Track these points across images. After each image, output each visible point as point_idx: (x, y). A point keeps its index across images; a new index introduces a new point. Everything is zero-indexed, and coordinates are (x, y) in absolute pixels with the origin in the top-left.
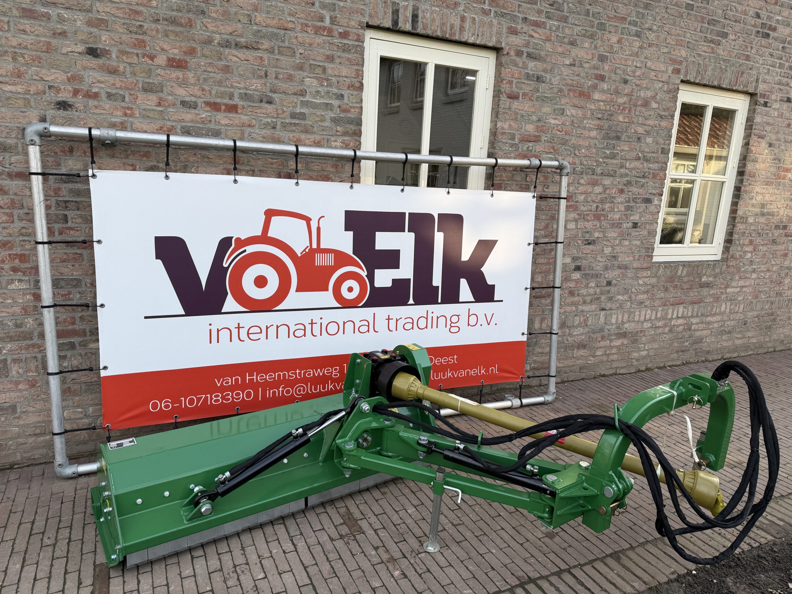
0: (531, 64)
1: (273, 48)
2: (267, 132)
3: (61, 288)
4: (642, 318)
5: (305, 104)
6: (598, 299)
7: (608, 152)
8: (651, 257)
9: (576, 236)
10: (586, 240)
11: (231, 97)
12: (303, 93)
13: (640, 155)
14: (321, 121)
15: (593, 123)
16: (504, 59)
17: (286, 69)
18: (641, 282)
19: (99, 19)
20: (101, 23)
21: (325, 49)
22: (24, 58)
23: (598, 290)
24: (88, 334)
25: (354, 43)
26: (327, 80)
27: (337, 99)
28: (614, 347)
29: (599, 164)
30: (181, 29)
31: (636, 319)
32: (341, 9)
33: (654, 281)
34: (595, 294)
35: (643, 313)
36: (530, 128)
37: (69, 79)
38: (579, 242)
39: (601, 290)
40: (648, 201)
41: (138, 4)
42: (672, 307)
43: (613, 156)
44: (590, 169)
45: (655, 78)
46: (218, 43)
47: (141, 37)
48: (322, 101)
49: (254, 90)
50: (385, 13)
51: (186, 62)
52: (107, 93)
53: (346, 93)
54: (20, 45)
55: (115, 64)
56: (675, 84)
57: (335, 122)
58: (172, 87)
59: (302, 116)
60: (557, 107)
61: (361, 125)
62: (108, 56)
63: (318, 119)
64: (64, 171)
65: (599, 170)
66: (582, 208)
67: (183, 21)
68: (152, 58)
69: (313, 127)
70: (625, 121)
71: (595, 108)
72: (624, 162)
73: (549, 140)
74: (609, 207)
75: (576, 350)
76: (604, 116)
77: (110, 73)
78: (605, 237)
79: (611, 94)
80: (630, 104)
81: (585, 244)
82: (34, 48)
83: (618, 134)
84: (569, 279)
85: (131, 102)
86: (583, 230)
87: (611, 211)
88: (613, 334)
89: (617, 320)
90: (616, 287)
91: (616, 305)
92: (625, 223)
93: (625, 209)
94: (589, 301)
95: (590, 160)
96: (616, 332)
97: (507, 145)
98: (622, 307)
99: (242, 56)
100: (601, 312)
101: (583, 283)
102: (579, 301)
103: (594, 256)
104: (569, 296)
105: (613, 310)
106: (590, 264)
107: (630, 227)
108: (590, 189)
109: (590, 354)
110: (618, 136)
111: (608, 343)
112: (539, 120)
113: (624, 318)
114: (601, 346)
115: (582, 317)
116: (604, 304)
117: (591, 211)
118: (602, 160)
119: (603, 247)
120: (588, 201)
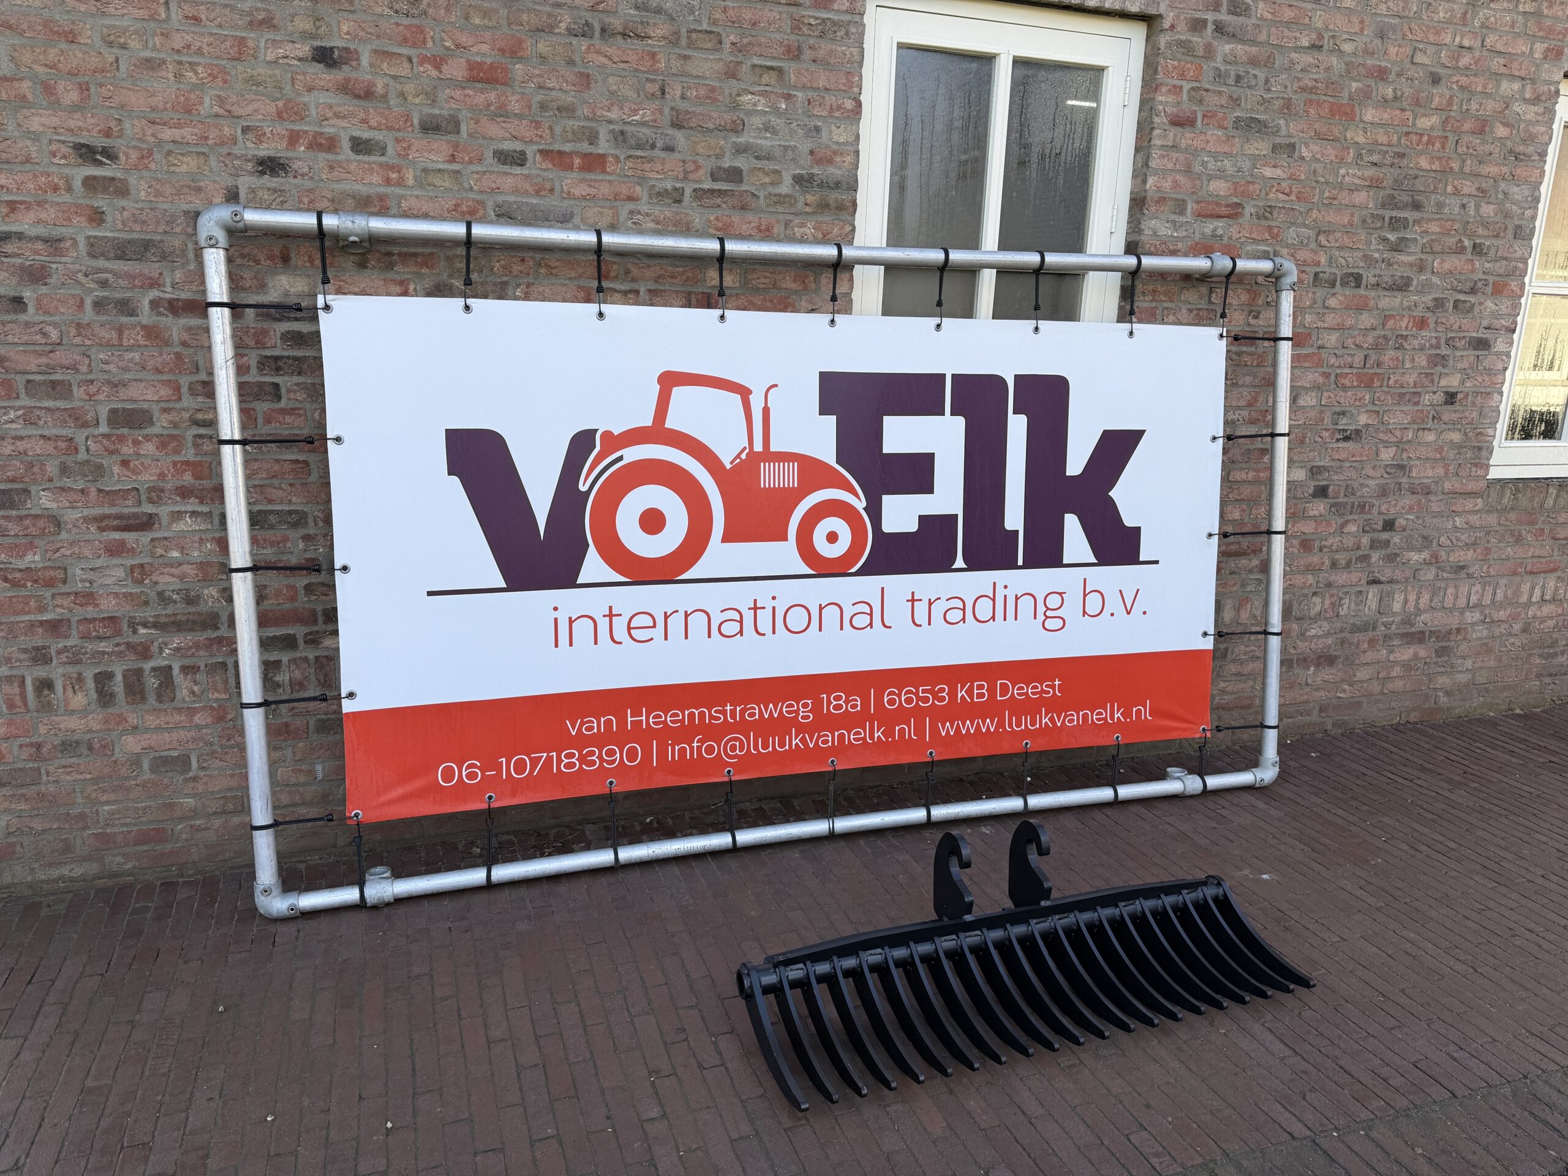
0: (1226, 48)
1: (677, 33)
2: (666, 211)
3: (272, 527)
4: (1462, 602)
5: (741, 149)
6: (1365, 558)
7: (1392, 237)
8: (1487, 467)
9: (1318, 422)
10: (1340, 431)
11: (593, 139)
12: (737, 128)
13: (1466, 243)
14: (772, 184)
15: (1359, 173)
16: (1163, 40)
17: (705, 78)
18: (1458, 521)
21: (783, 31)
22: (196, 73)
23: (1365, 541)
24: (321, 620)
25: (842, 17)
26: (788, 97)
27: (806, 136)
28: (1396, 663)
29: (1371, 264)
30: (495, 3)
31: (1449, 602)
33: (1492, 519)
34: (1359, 548)
35: (1464, 590)
36: (1219, 187)
37: (280, 115)
38: (1325, 434)
39: (1372, 541)
40: (1482, 344)
42: (1530, 578)
43: (1404, 247)
44: (1352, 274)
45: (1503, 70)
46: (567, 29)
47: (415, 21)
48: (777, 142)
49: (638, 123)
51: (506, 70)
52: (353, 138)
53: (824, 123)
54: (188, 47)
55: (366, 78)
56: (1549, 83)
57: (801, 185)
58: (477, 122)
59: (735, 175)
60: (1278, 140)
61: (856, 191)
62: (354, 63)
63: (767, 180)
64: (272, 296)
65: (1371, 278)
66: (1333, 360)
68: (438, 62)
69: (758, 197)
70: (1434, 167)
71: (1365, 141)
72: (1430, 258)
73: (1261, 213)
74: (1392, 359)
75: (1312, 669)
76: (1384, 158)
77: (358, 97)
78: (1383, 423)
79: (1403, 110)
80: (1444, 130)
81: (1338, 440)
82: (214, 52)
83: (1416, 197)
84: (1301, 516)
85: (397, 156)
86: (1334, 409)
87: (1396, 367)
88: (1395, 634)
89: (1406, 605)
90: (1403, 533)
91: (1403, 571)
92: (1429, 392)
93: (1429, 363)
94: (1344, 563)
95: (1352, 257)
96: (1402, 631)
97: (1168, 225)
98: (1416, 576)
99: (615, 53)
100: (1369, 587)
101: (1331, 525)
102: (1323, 563)
103: (1356, 465)
104: (1299, 552)
105: (1397, 582)
106: (1349, 483)
107: (1440, 402)
108: (1350, 319)
109: (1343, 676)
110: (1417, 201)
111: (1383, 654)
112: (1240, 170)
113: (1420, 600)
114: (1369, 660)
115: (1328, 597)
116: (1377, 570)
117: (1351, 367)
118: (1378, 256)
119: (1377, 447)
120: (1346, 345)
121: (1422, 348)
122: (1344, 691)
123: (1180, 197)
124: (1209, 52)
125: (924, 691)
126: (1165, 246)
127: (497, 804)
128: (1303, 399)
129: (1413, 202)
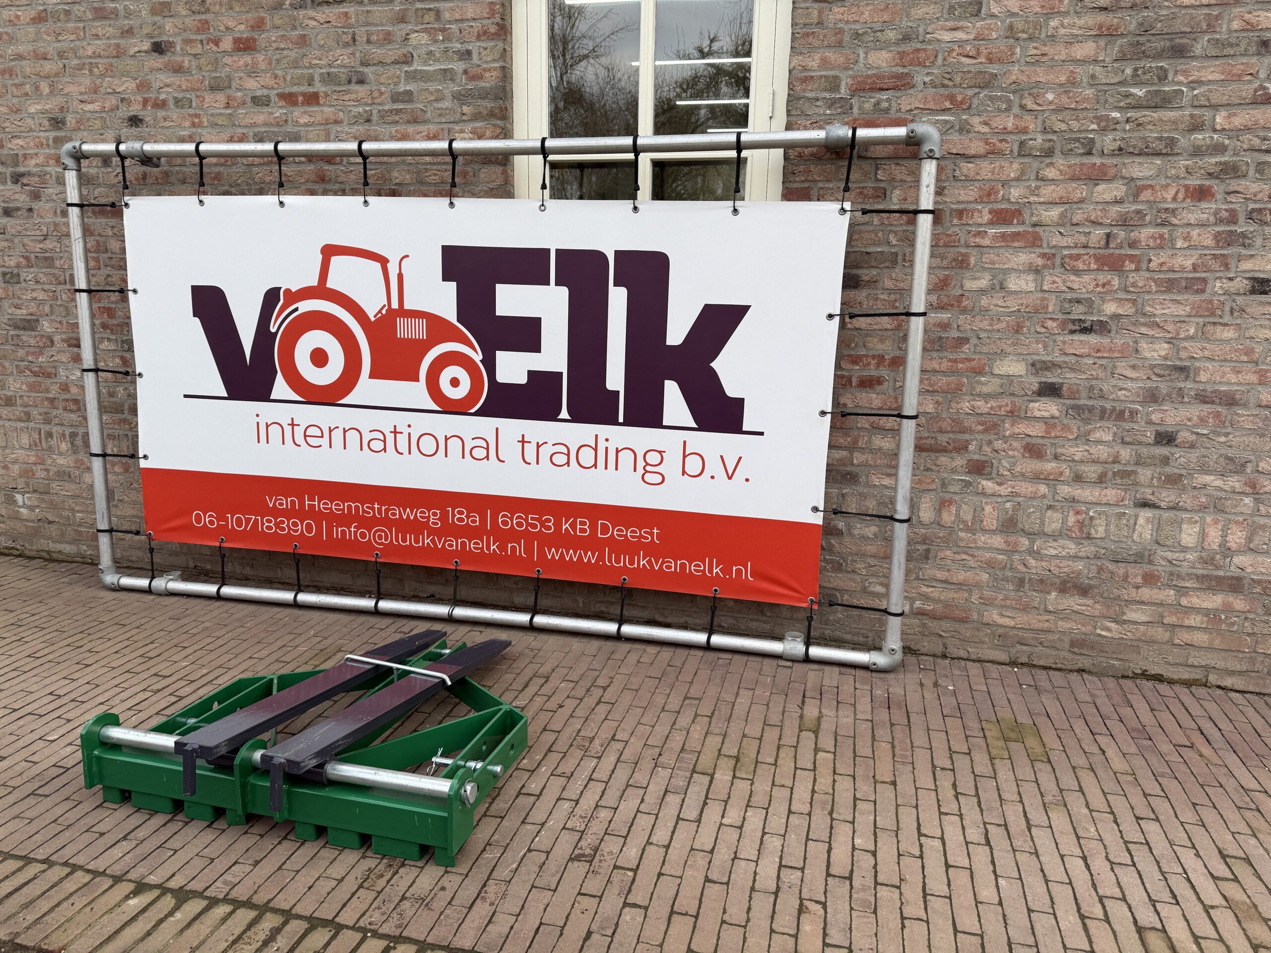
2: (360, 129)
5: (412, 76)
7: (1139, 92)
9: (1039, 310)
10: (1073, 322)
11: (310, 81)
12: (407, 59)
14: (436, 100)
15: (1081, 22)
17: (382, 25)
19: (161, 4)
20: (164, 9)
22: (98, 68)
23: (1125, 453)
26: (443, 30)
27: (460, 60)
29: (1107, 126)
34: (1116, 461)
36: (881, 60)
37: (138, 87)
38: (1050, 323)
39: (1139, 456)
43: (1161, 102)
44: (1077, 140)
46: (291, 4)
48: (438, 67)
49: (339, 66)
51: (254, 40)
52: (175, 98)
53: (474, 47)
54: (95, 53)
55: (179, 59)
57: (459, 99)
58: (241, 79)
59: (408, 96)
61: (503, 99)
62: (173, 50)
63: (432, 98)
65: (1109, 142)
66: (1056, 240)
68: (217, 43)
69: (426, 112)
72: (1207, 114)
73: (938, 82)
74: (1152, 237)
75: (1054, 594)
77: (176, 71)
78: (1145, 314)
81: (1073, 332)
82: (106, 54)
83: (1178, 41)
84: (1023, 415)
85: (198, 107)
86: (1064, 295)
87: (1161, 247)
88: (1188, 575)
89: (1203, 540)
90: (1192, 451)
91: (1195, 497)
92: (1220, 278)
93: (1218, 242)
94: (1093, 476)
95: (1077, 119)
96: (1200, 572)
97: (818, 103)
98: (1219, 506)
99: (321, 17)
100: (1137, 510)
101: (1069, 430)
102: (1061, 474)
103: (1104, 362)
104: (1024, 457)
105: (1186, 510)
106: (1094, 382)
107: (1242, 291)
108: (1079, 191)
109: (1105, 612)
110: (1180, 44)
111: (1170, 595)
112: (906, 38)
113: (1229, 538)
114: (1145, 598)
115: (1071, 513)
116: (1150, 491)
117: (1085, 247)
118: (1118, 115)
119: (1136, 342)
120: (1075, 221)
121: (1202, 225)
122: (1108, 629)
123: (830, 73)
125: (532, 519)
126: (816, 125)
127: (225, 545)
128: (1014, 283)
129: (1172, 47)
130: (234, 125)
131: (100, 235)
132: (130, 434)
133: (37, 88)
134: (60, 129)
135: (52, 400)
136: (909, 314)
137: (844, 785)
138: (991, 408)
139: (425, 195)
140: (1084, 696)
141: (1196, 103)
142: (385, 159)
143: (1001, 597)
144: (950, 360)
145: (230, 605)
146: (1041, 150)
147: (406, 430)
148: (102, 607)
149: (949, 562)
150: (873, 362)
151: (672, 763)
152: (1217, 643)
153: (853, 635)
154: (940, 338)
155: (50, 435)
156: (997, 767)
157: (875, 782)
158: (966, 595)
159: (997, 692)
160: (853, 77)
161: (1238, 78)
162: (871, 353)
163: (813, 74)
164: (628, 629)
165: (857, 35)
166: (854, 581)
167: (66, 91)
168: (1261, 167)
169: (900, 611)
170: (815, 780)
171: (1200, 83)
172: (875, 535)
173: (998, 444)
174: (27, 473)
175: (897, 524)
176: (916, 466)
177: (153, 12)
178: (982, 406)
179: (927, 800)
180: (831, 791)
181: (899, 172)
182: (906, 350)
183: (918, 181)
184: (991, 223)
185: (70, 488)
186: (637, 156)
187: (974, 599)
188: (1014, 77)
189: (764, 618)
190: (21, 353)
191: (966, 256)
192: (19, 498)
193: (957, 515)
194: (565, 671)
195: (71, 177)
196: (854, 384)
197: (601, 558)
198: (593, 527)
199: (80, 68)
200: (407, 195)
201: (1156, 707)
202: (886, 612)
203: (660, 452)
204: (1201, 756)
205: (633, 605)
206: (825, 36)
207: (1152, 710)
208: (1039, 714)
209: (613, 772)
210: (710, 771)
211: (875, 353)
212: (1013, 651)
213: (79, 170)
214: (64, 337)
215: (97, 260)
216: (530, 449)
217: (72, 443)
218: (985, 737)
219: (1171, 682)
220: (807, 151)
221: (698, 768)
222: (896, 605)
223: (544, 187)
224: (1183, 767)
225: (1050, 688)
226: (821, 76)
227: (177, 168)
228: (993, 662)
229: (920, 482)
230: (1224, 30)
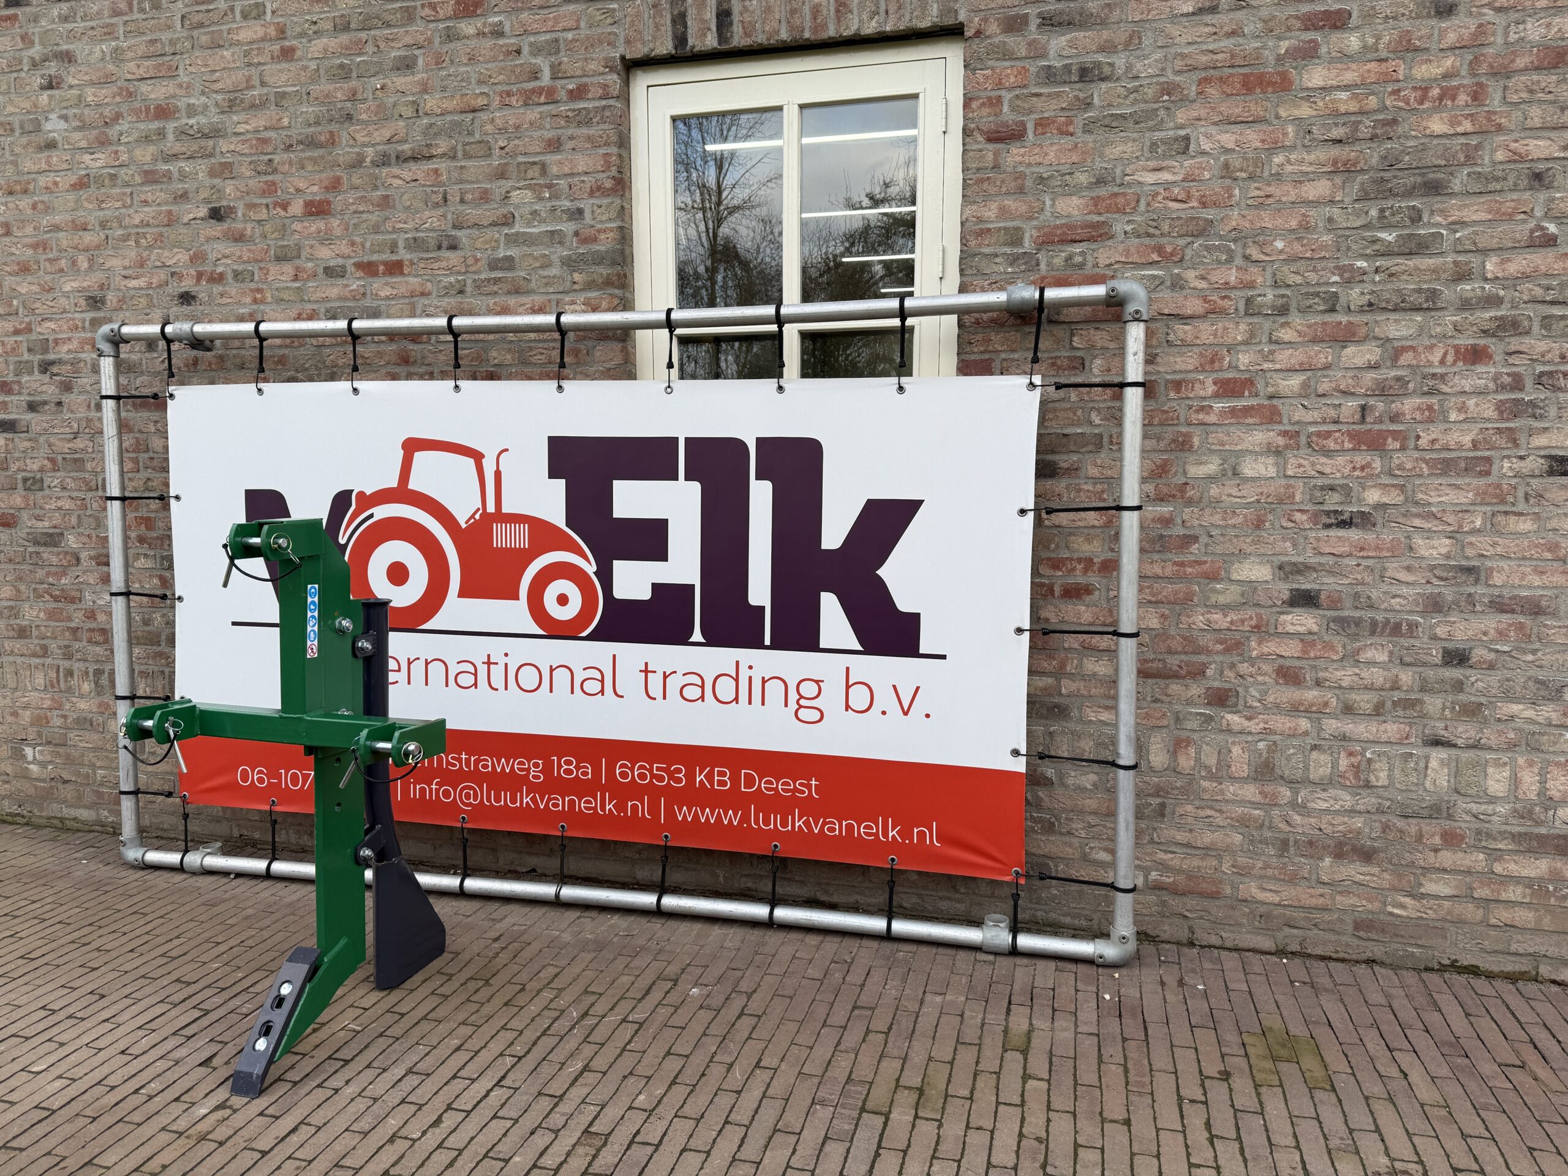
0: (1059, 42)
1: (454, 149)
5: (513, 240)
7: (1389, 237)
9: (1284, 500)
10: (1328, 513)
11: (393, 248)
12: (508, 220)
14: (542, 267)
15: (1312, 157)
16: (969, 50)
17: (478, 182)
19: (221, 164)
20: (225, 171)
21: (544, 128)
22: (146, 239)
23: (1406, 677)
25: (597, 104)
26: (550, 186)
27: (570, 219)
29: (1351, 277)
30: (321, 152)
32: (570, 46)
34: (1395, 686)
36: (1071, 207)
37: (191, 260)
38: (1298, 516)
39: (1422, 679)
41: (266, 129)
43: (1417, 247)
44: (1317, 294)
46: (372, 162)
48: (543, 228)
49: (427, 230)
50: (657, 27)
51: (329, 203)
52: (234, 271)
53: (586, 205)
54: (143, 221)
55: (240, 226)
57: (568, 266)
58: (312, 247)
59: (509, 263)
60: (1159, 135)
61: (622, 264)
62: (233, 216)
63: (537, 265)
65: (1355, 295)
66: (1299, 415)
67: (323, 138)
68: (285, 206)
69: (529, 281)
70: (1460, 129)
71: (1314, 113)
72: (1475, 260)
73: (1142, 231)
74: (1419, 408)
75: (1328, 861)
76: (1356, 130)
77: (236, 240)
78: (1417, 503)
79: (1381, 60)
80: (1475, 75)
81: (1328, 526)
82: (156, 222)
83: (1431, 176)
84: (1272, 631)
85: (261, 281)
86: (1313, 482)
87: (1431, 420)
88: (1500, 833)
89: (1517, 788)
90: (1492, 672)
91: (1501, 733)
92: (1508, 457)
93: (1501, 413)
94: (1368, 707)
95: (1315, 270)
96: (1516, 829)
97: (998, 260)
98: (1533, 743)
99: (407, 175)
100: (1427, 750)
101: (1332, 648)
102: (1326, 704)
103: (1370, 562)
104: (1277, 683)
105: (1490, 748)
106: (1359, 588)
107: (1537, 472)
108: (1323, 355)
109: (1396, 882)
110: (1433, 180)
111: (1478, 860)
112: (1100, 181)
113: (1550, 784)
114: (1447, 865)
115: (1343, 755)
116: (1442, 725)
117: (1336, 422)
118: (1365, 264)
119: (1408, 537)
120: (1320, 391)
121: (1481, 393)
122: (1403, 906)
123: (1010, 224)
124: (1038, 52)
125: (658, 769)
126: (996, 285)
127: (278, 809)
128: (1250, 468)
129: (1425, 184)
130: (302, 300)
131: (140, 431)
132: (167, 670)
133: (74, 263)
134: (99, 309)
135: (75, 631)
136: (1120, 508)
137: (1062, 1126)
138: (1232, 622)
139: (530, 378)
140: (1376, 998)
141: (1460, 248)
142: (482, 336)
143: (1260, 864)
144: (1175, 563)
145: (281, 885)
146: (1273, 308)
147: (502, 661)
148: (120, 891)
149: (1190, 820)
150: (1080, 567)
151: (835, 1098)
152: (1547, 922)
153: (1073, 917)
154: (1162, 536)
155: (70, 673)
156: (1264, 1098)
157: (1103, 1121)
158: (1215, 863)
159: (1261, 992)
160: (1038, 229)
161: (1510, 217)
162: (1075, 556)
163: (991, 226)
164: (783, 913)
165: (1041, 180)
166: (1071, 845)
167: (107, 266)
168: (1547, 322)
169: (1131, 886)
170: (1023, 1119)
171: (1463, 224)
172: (1095, 785)
173: (1244, 668)
174: (41, 721)
175: (1122, 772)
176: (1140, 697)
177: (212, 174)
178: (1220, 620)
179: (1172, 1145)
180: (1044, 1135)
181: (1100, 337)
182: (1119, 552)
183: (1122, 349)
184: (1217, 396)
185: (91, 739)
186: (780, 327)
187: (1226, 867)
188: (1234, 223)
189: (957, 896)
190: (40, 574)
191: (1188, 437)
192: (29, 751)
193: (1198, 760)
194: (699, 971)
195: (107, 365)
196: (1057, 594)
197: (745, 818)
198: (735, 778)
199: (125, 238)
200: (510, 377)
201: (1472, 1011)
202: (1112, 886)
203: (817, 682)
204: (1536, 1079)
205: (789, 880)
206: (1003, 181)
207: (1467, 1015)
208: (1317, 1023)
209: (756, 1112)
210: (885, 1110)
211: (1081, 555)
212: (1280, 935)
213: (116, 356)
214: (92, 553)
215: (136, 461)
216: (655, 681)
217: (96, 683)
218: (1247, 1055)
219: (1490, 976)
220: (985, 316)
221: (870, 1105)
222: (1125, 877)
223: (670, 365)
224: (1512, 1095)
225: (1331, 986)
226: (999, 229)
227: (234, 352)
228: (1254, 951)
229: (1147, 716)
230: (1486, 161)
